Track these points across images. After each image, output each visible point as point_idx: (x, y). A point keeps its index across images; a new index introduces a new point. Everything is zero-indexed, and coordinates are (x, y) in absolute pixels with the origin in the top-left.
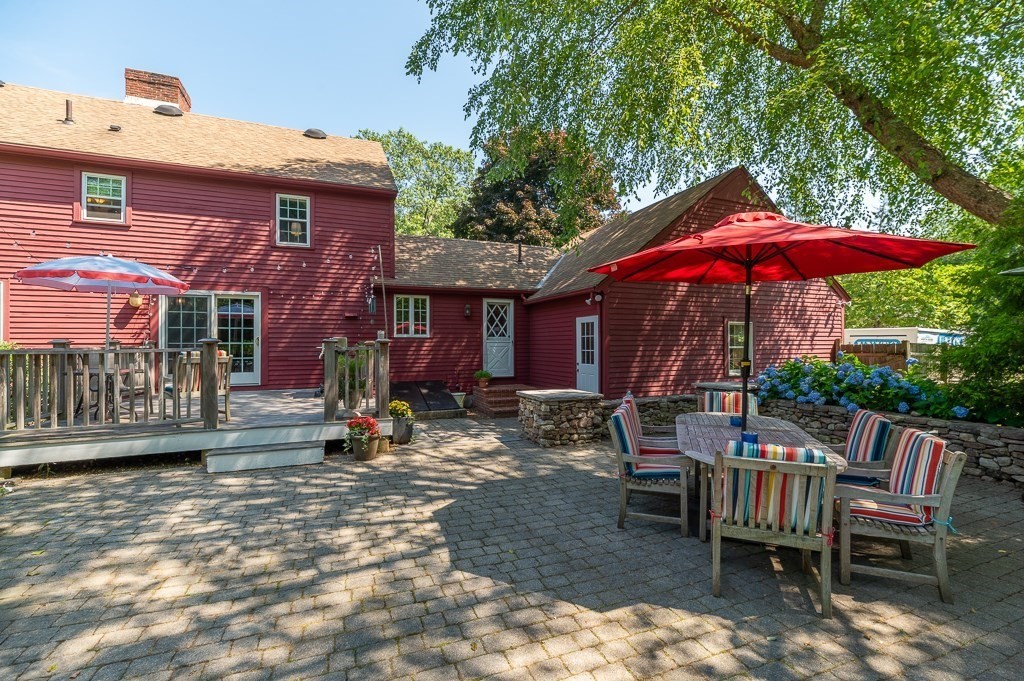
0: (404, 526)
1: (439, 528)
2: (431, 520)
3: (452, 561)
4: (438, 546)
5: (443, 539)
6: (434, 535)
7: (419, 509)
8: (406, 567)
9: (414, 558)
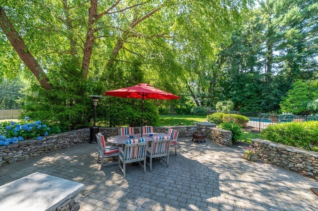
0: (233, 193)
1: (220, 187)
2: (222, 192)
3: (219, 175)
4: (222, 181)
5: (220, 182)
6: (222, 185)
7: (226, 201)
8: (232, 178)
9: (230, 179)
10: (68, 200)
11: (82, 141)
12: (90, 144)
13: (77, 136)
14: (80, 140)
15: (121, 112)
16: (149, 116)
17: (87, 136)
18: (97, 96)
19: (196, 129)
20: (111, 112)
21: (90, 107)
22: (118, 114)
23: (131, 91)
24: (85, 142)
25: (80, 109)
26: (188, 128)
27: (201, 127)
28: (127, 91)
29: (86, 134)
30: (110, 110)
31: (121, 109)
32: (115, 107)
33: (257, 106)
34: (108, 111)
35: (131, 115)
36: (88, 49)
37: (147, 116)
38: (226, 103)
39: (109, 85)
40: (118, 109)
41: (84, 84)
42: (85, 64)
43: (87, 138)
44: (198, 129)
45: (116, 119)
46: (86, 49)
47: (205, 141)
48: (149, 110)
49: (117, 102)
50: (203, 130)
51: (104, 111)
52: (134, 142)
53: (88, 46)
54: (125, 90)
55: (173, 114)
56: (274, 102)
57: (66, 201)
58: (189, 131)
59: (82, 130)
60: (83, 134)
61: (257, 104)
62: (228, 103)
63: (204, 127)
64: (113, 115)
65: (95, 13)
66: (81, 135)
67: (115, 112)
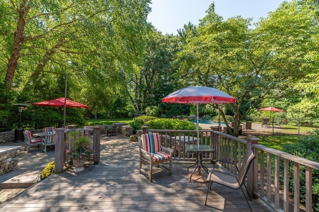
10: (15, 150)
11: (6, 141)
12: (15, 143)
13: (1, 137)
14: (4, 140)
15: (46, 116)
16: (73, 119)
17: (12, 138)
18: (21, 104)
19: (112, 127)
20: (36, 117)
21: (15, 113)
22: (43, 118)
23: (51, 104)
24: (9, 142)
25: (4, 115)
26: (106, 127)
27: (116, 126)
28: (48, 104)
29: (10, 136)
30: (36, 115)
31: (46, 114)
32: (40, 113)
33: (177, 110)
34: (33, 116)
35: (57, 119)
36: (12, 65)
37: (72, 120)
38: (153, 108)
39: (35, 94)
40: (44, 115)
41: (8, 94)
42: (9, 77)
43: (11, 139)
44: (114, 128)
45: (41, 123)
46: (11, 64)
47: (115, 134)
48: (74, 114)
49: (42, 109)
50: (117, 128)
51: (30, 116)
52: (52, 133)
53: (13, 62)
54: (47, 103)
55: (111, 117)
56: (187, 107)
57: (14, 150)
58: (107, 129)
59: (6, 132)
60: (7, 135)
61: (177, 109)
62: (154, 108)
63: (118, 126)
64: (38, 120)
65: (21, 37)
66: (5, 136)
67: (41, 117)
